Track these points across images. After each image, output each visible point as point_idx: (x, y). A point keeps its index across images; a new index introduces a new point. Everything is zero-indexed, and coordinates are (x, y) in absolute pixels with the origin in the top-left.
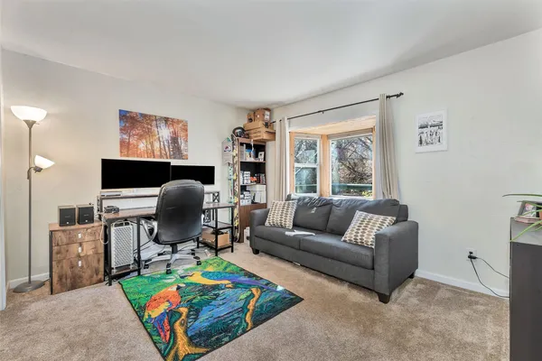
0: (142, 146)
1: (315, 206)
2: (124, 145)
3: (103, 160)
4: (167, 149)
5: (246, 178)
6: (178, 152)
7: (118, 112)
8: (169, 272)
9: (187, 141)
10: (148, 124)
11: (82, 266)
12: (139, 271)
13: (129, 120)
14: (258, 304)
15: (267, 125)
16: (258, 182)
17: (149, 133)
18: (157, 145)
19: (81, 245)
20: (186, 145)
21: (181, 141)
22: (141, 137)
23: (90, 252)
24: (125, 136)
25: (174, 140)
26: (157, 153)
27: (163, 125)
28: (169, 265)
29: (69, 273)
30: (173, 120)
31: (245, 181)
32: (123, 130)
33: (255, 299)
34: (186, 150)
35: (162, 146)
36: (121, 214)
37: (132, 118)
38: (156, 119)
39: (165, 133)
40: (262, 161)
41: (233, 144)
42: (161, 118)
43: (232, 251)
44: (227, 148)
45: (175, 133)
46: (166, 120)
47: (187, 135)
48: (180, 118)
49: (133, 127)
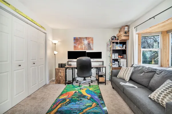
0: (79, 47)
1: (144, 72)
2: (75, 47)
3: (68, 52)
4: (86, 47)
5: (116, 56)
6: (90, 48)
7: (73, 38)
8: (79, 86)
9: (93, 44)
10: (81, 40)
11: (61, 78)
12: (72, 83)
13: (76, 40)
14: (88, 111)
15: (126, 33)
16: (123, 58)
17: (81, 43)
18: (83, 46)
19: (61, 73)
20: (93, 45)
21: (91, 44)
22: (79, 44)
23: (63, 75)
24: (75, 45)
25: (89, 44)
26: (84, 48)
27: (85, 39)
28: (80, 84)
29: (58, 80)
30: (88, 38)
31: (116, 58)
32: (75, 43)
33: (90, 108)
34: (93, 47)
35: (85, 46)
36: (72, 66)
37: (77, 39)
38: (83, 38)
39: (86, 42)
40: (124, 49)
41: (110, 43)
42: (85, 38)
43: (105, 85)
44: (108, 45)
45: (89, 42)
46: (86, 38)
47: (93, 42)
48: (90, 37)
49: (77, 41)
